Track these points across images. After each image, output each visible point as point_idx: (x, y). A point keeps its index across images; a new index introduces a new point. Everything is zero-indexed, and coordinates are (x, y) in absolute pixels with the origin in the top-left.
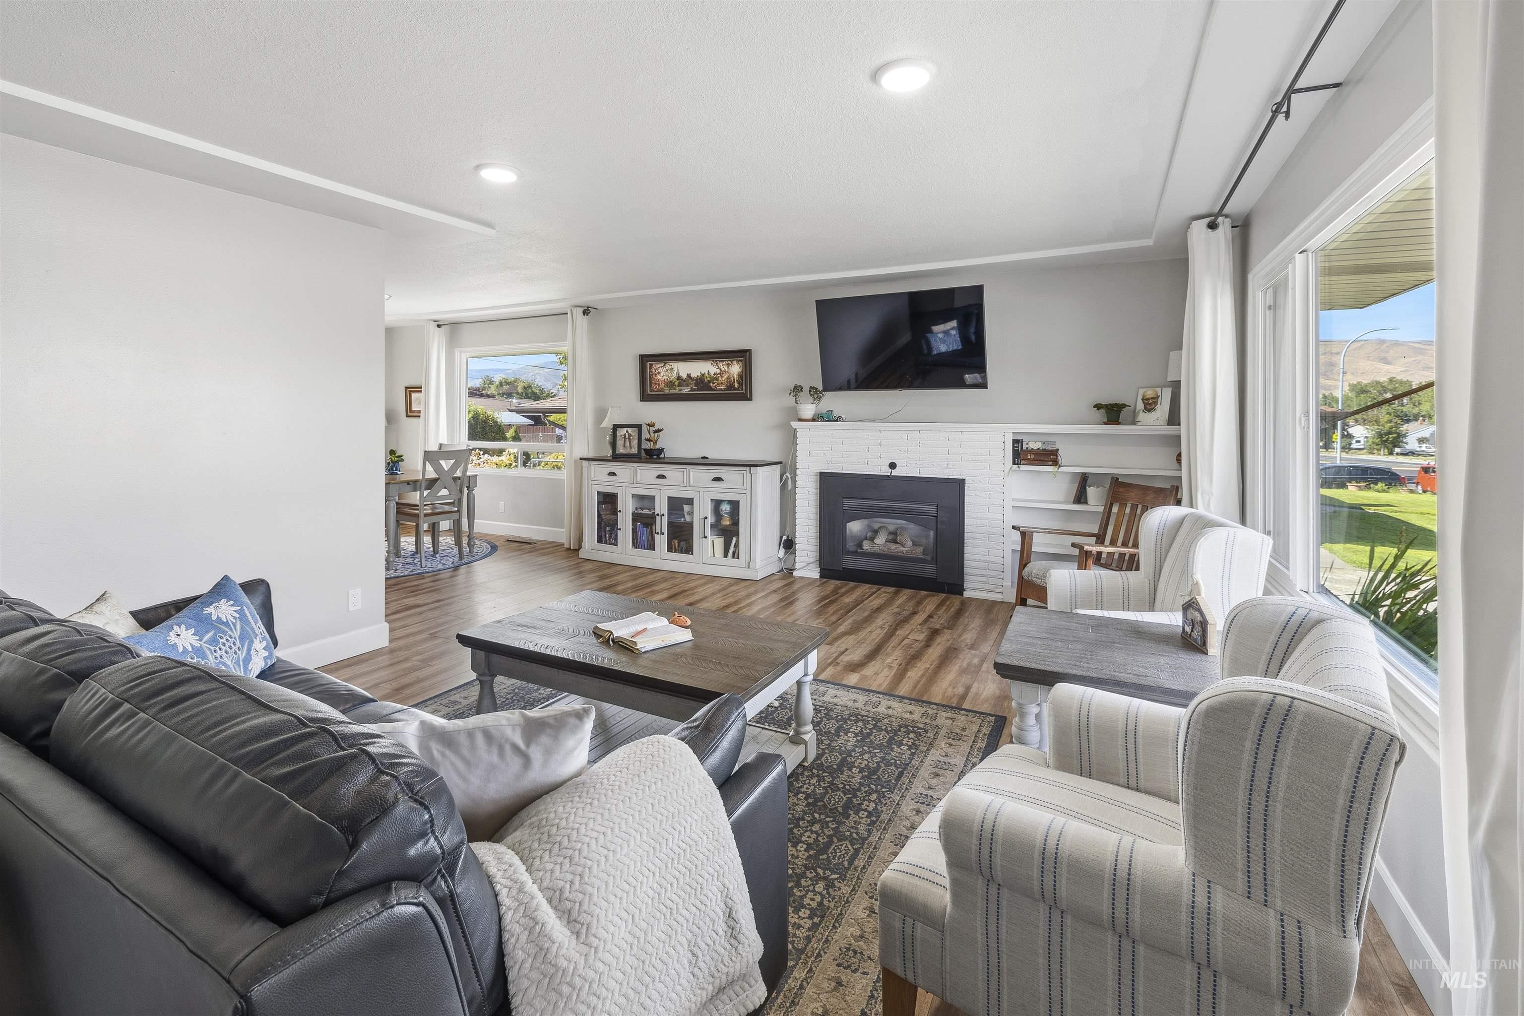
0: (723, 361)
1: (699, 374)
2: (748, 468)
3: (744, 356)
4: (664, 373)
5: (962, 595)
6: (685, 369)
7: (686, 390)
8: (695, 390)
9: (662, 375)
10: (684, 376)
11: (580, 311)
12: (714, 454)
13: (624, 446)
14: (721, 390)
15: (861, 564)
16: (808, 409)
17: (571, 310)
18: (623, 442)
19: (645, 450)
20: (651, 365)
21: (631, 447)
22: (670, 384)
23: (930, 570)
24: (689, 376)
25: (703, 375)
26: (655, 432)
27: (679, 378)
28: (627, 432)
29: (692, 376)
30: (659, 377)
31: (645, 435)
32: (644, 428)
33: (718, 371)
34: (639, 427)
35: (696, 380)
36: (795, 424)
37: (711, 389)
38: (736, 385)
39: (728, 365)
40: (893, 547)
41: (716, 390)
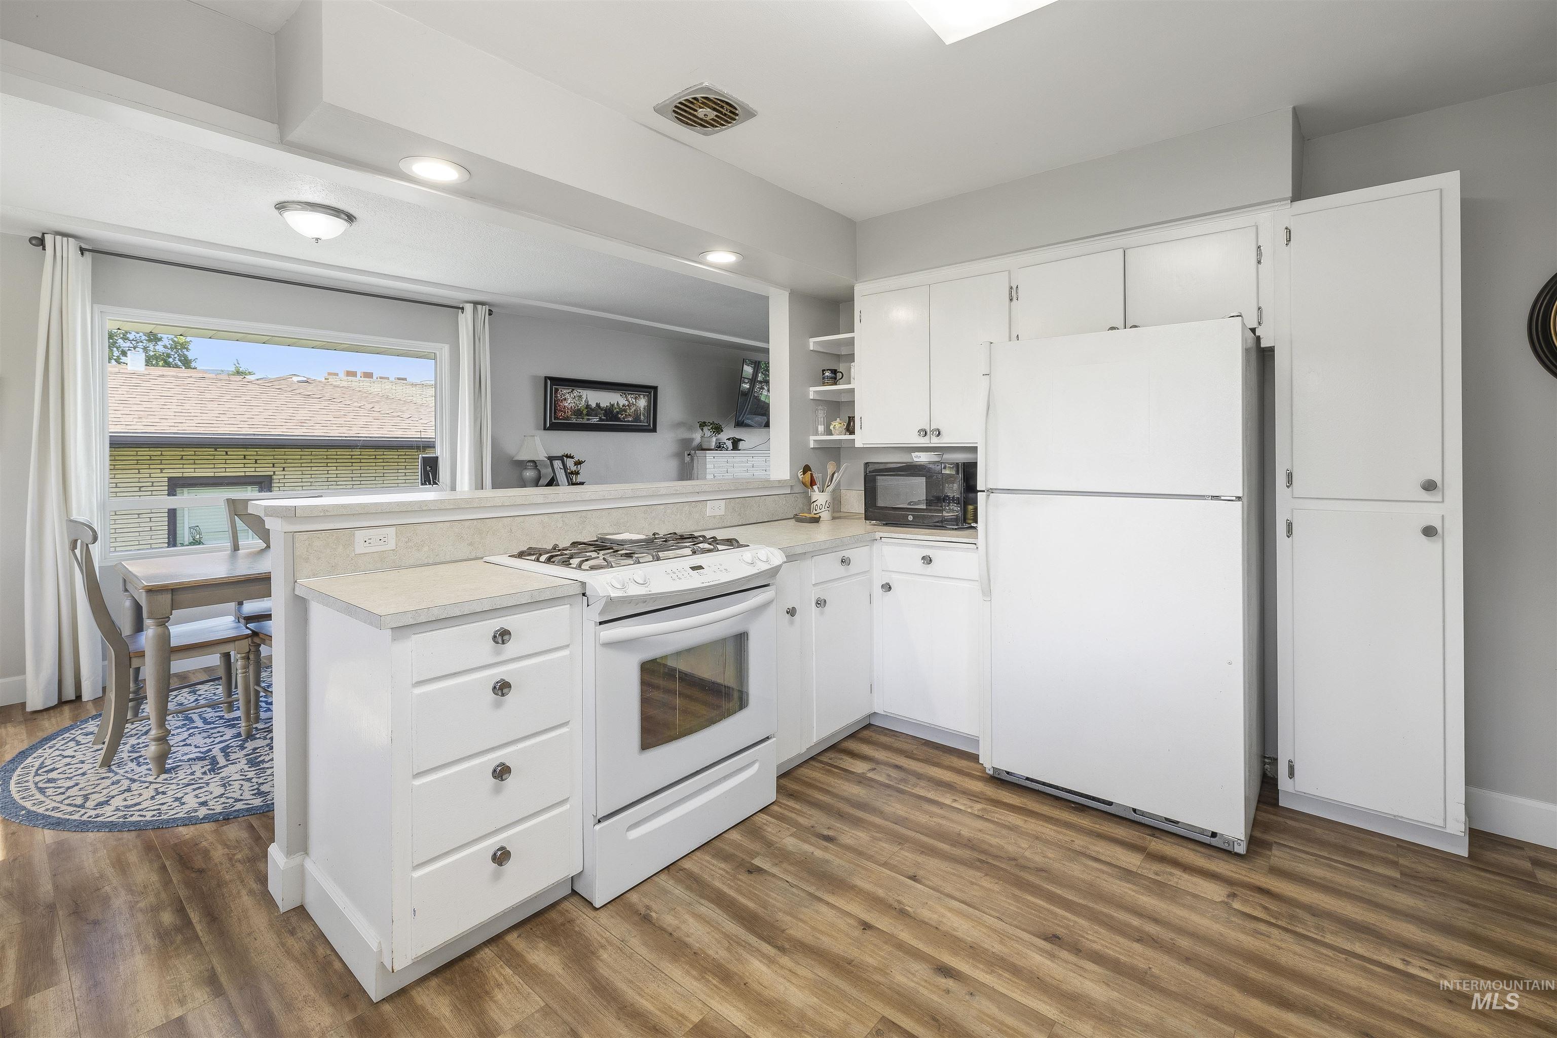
0: (632, 394)
1: (609, 405)
3: (651, 391)
4: (570, 399)
6: (594, 398)
7: (595, 420)
8: (603, 420)
9: (569, 402)
10: (594, 405)
14: (628, 421)
20: (556, 390)
22: (578, 413)
24: (598, 405)
25: (613, 405)
26: (576, 464)
27: (588, 406)
29: (602, 405)
30: (566, 404)
33: (627, 403)
34: (561, 459)
35: (606, 410)
37: (619, 420)
38: (641, 418)
39: (636, 398)
41: (625, 422)
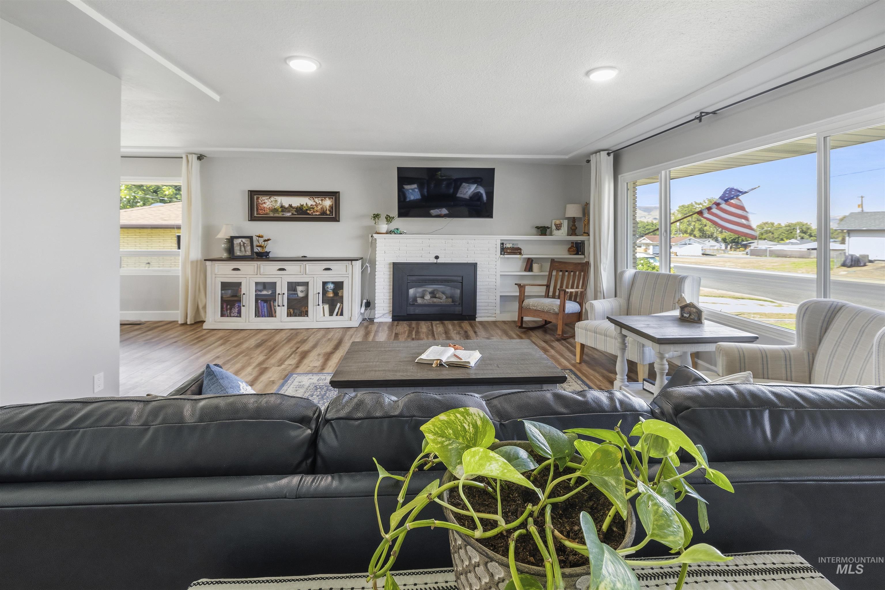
0: (318, 198)
1: (299, 205)
2: (350, 262)
3: (335, 195)
4: (268, 203)
5: (475, 320)
6: (286, 201)
7: (288, 214)
8: (295, 215)
9: (267, 204)
10: (287, 206)
11: (195, 157)
12: (310, 255)
13: (240, 250)
14: (316, 215)
15: (418, 311)
16: (384, 227)
17: (187, 156)
18: (239, 248)
19: (256, 253)
20: (258, 198)
21: (245, 251)
22: (275, 210)
23: (458, 309)
24: (290, 206)
25: (302, 205)
26: (265, 241)
27: (282, 207)
28: (242, 241)
29: (293, 205)
30: (265, 206)
31: (255, 243)
32: (255, 238)
33: (314, 203)
34: (251, 238)
35: (297, 208)
36: (375, 236)
37: (308, 214)
38: (328, 212)
39: (322, 200)
40: (435, 300)
41: (312, 215)
